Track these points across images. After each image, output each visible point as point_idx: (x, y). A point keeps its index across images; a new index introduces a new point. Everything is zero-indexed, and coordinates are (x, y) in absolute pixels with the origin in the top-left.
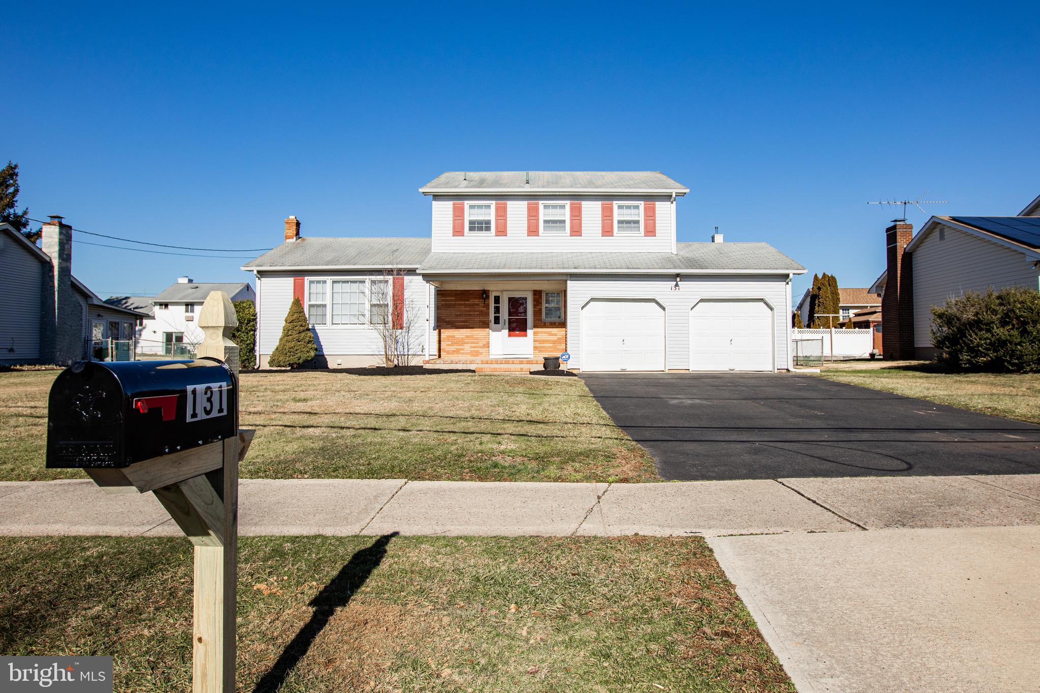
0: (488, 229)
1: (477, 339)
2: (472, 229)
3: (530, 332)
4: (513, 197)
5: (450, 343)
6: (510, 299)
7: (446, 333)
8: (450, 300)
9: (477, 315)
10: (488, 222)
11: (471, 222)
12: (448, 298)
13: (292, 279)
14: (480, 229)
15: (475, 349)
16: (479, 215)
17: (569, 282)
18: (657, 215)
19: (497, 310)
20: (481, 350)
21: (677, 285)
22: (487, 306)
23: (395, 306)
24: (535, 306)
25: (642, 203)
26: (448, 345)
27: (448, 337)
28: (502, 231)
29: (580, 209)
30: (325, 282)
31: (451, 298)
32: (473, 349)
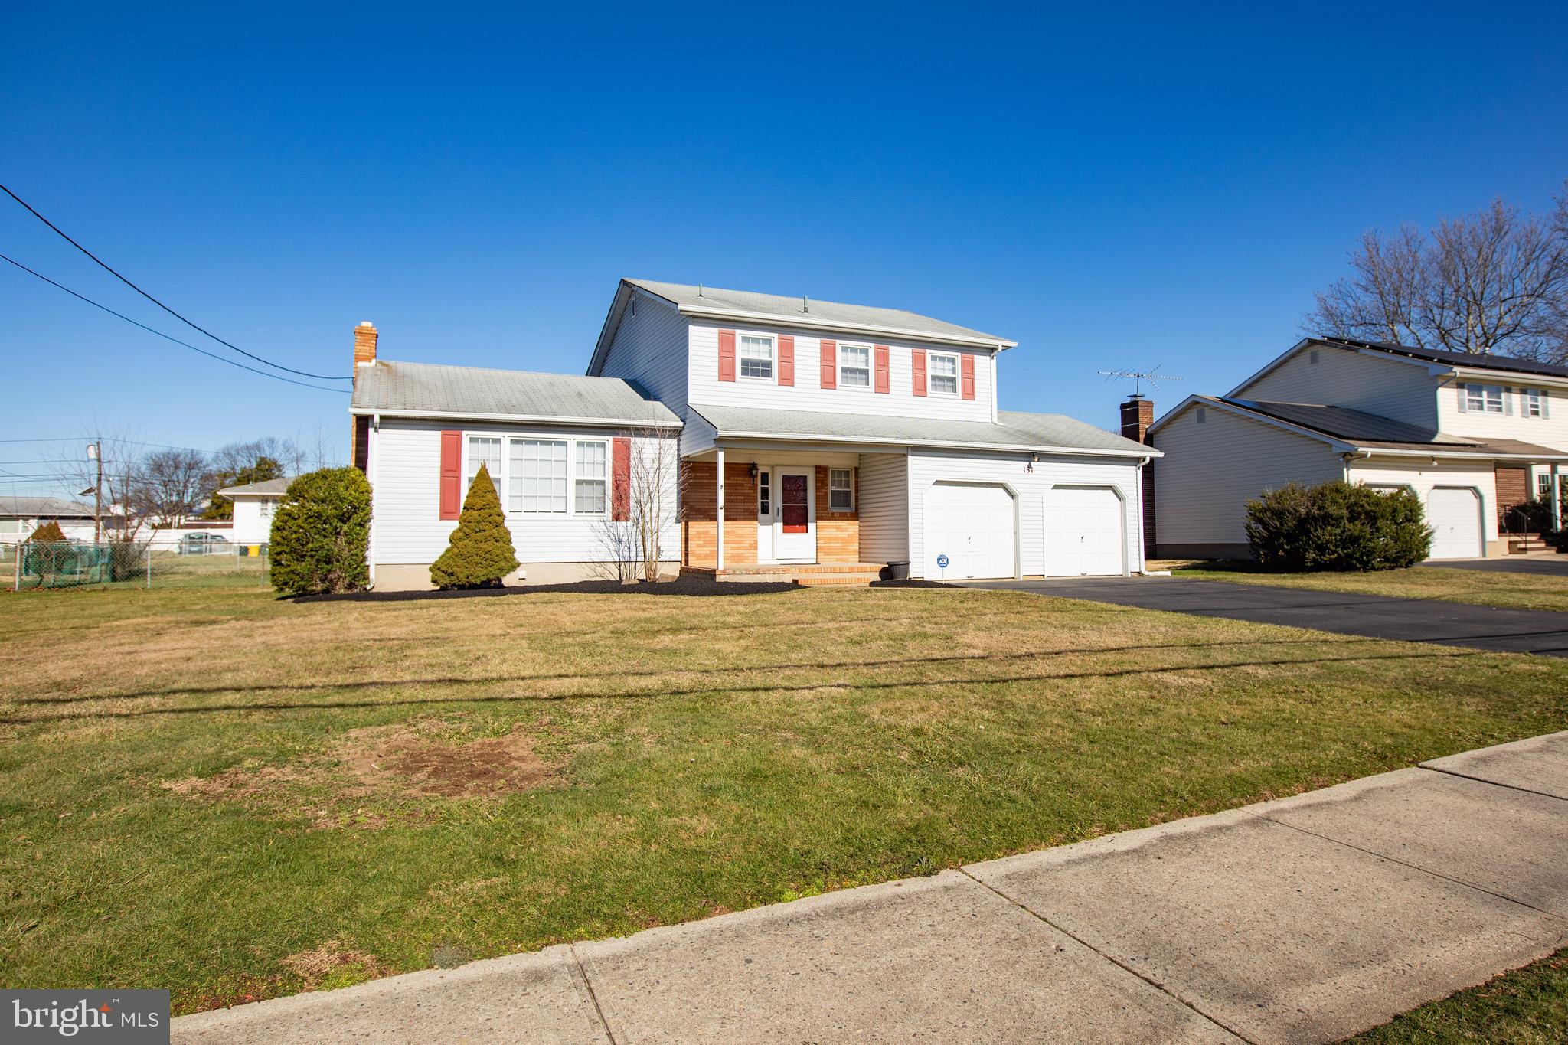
0: (767, 374)
1: (740, 536)
2: (745, 372)
3: (811, 526)
4: (801, 331)
5: (702, 542)
6: (786, 479)
7: (696, 527)
8: (703, 478)
9: (741, 501)
10: (768, 365)
11: (745, 362)
12: (699, 474)
13: (439, 433)
14: (755, 373)
15: (739, 552)
16: (759, 353)
17: (910, 458)
18: (976, 373)
19: (765, 493)
20: (747, 553)
21: (1030, 466)
22: (755, 485)
23: (617, 487)
24: (817, 488)
25: (959, 354)
26: (699, 546)
27: (698, 533)
28: (787, 379)
29: (886, 356)
30: (497, 441)
31: (703, 474)
32: (735, 552)
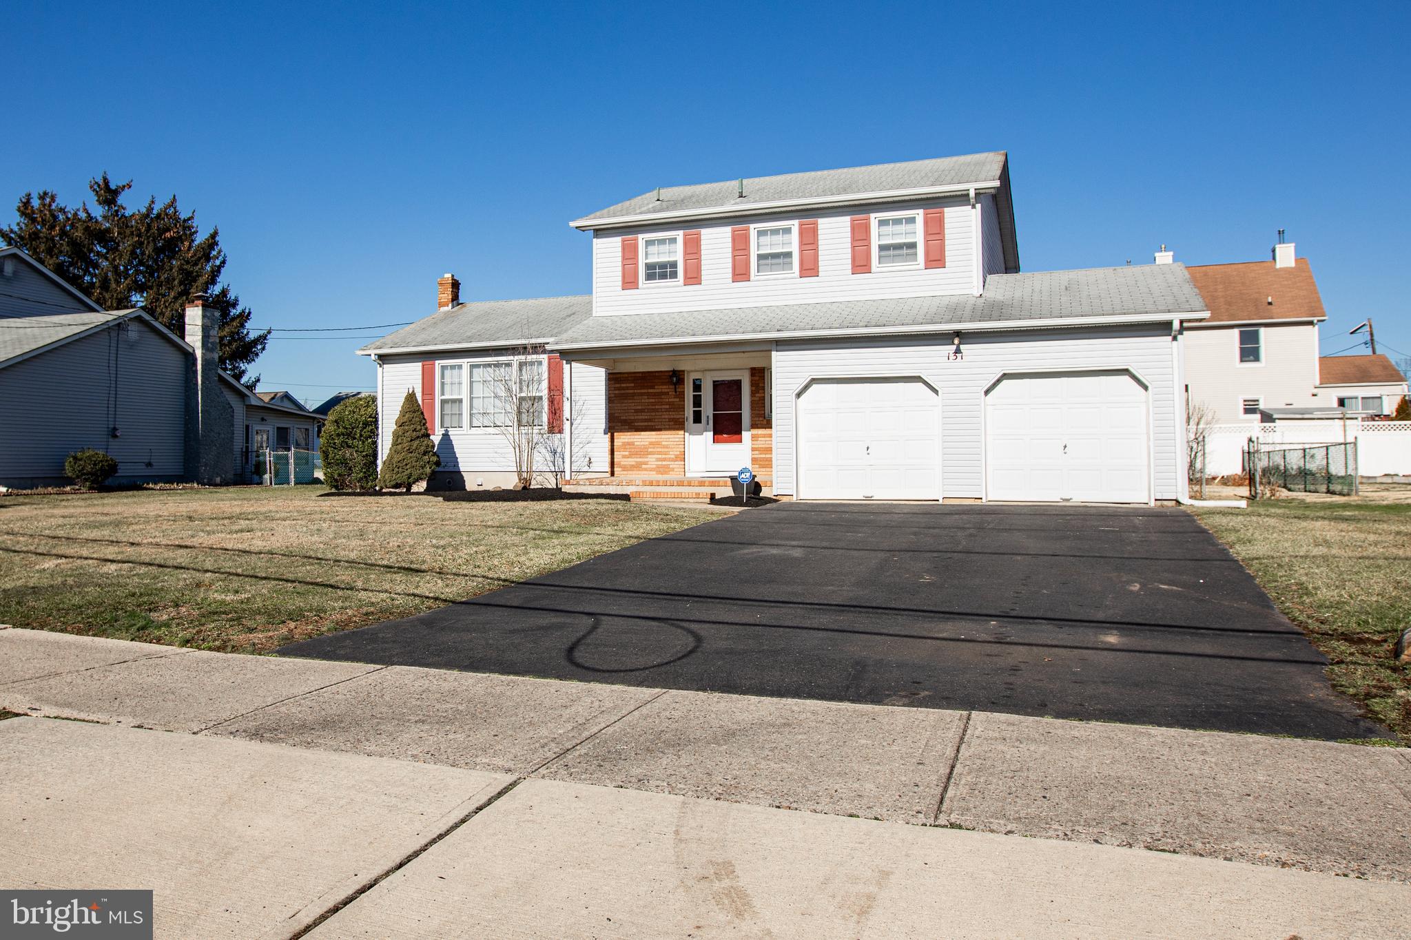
0: (674, 275)
1: (667, 447)
2: (650, 277)
3: (746, 435)
4: (710, 222)
5: (627, 453)
6: (717, 385)
7: (622, 438)
8: (627, 388)
9: (667, 410)
10: (674, 265)
11: (649, 267)
12: (624, 385)
13: (420, 364)
14: (663, 276)
15: (664, 463)
16: (659, 255)
17: (774, 354)
18: (946, 231)
19: (697, 402)
20: (673, 465)
21: (958, 351)
22: (681, 396)
23: (552, 401)
24: (753, 394)
25: (921, 211)
26: (624, 457)
27: (624, 444)
28: (693, 277)
29: (814, 232)
30: (460, 367)
31: (628, 385)
32: (660, 463)
